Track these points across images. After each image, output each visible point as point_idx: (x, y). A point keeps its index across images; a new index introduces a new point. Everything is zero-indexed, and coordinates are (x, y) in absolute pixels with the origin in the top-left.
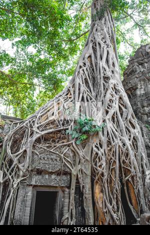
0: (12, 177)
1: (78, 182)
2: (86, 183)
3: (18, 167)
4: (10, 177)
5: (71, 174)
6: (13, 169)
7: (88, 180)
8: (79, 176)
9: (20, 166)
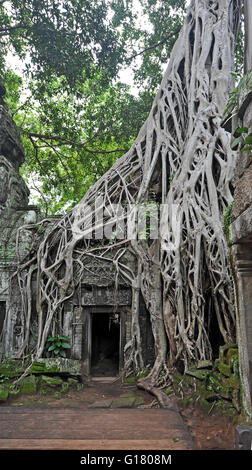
0: (51, 298)
1: (142, 300)
2: (153, 300)
3: (56, 285)
4: (48, 298)
5: (131, 288)
6: (50, 287)
7: (156, 295)
8: (142, 291)
9: (60, 283)
